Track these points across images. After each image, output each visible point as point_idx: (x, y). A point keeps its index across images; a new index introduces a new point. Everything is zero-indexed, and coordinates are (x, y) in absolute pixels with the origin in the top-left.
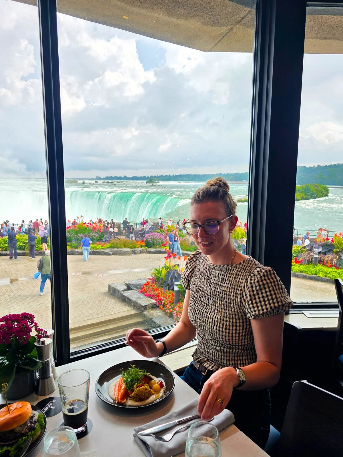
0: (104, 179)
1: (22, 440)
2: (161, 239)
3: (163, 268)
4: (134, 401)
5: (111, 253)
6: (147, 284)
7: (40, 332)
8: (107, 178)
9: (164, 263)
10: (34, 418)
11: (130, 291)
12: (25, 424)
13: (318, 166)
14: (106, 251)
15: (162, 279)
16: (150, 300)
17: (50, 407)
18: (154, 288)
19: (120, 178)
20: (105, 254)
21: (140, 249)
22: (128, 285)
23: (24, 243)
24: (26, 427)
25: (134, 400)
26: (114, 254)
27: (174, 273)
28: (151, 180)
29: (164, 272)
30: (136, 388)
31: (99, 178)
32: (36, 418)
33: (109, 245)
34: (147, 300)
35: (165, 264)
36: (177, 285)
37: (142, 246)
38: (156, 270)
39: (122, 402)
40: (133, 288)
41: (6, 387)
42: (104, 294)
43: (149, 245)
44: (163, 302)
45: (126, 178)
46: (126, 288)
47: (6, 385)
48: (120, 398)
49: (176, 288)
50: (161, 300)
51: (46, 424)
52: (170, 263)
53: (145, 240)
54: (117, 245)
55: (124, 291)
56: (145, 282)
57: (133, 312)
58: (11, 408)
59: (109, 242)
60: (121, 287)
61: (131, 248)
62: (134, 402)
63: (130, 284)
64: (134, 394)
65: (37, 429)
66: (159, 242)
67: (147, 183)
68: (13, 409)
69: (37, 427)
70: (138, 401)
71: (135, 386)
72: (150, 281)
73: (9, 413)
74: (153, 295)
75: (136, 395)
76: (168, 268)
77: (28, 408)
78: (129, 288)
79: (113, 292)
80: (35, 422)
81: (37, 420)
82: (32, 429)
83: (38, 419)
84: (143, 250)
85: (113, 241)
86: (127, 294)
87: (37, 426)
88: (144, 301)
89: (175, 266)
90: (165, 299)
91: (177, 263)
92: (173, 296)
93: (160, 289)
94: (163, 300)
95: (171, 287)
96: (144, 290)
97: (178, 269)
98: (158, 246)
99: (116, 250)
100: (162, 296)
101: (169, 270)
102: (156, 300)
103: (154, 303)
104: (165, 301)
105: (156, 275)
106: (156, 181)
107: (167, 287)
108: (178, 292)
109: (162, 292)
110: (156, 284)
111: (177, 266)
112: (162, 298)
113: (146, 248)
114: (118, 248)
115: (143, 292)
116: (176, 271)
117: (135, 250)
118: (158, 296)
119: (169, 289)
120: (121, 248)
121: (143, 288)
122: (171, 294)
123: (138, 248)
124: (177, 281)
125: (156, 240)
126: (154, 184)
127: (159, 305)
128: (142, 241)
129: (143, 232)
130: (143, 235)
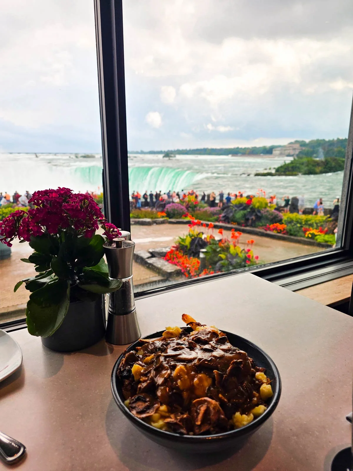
2: (181, 209)
3: (187, 236)
5: (134, 223)
6: (172, 252)
11: (154, 259)
13: (338, 139)
15: (186, 247)
16: (175, 267)
18: (178, 256)
19: (137, 153)
21: (161, 219)
22: (152, 252)
26: (136, 224)
27: (198, 241)
28: (168, 154)
29: (188, 240)
34: (172, 267)
35: (189, 233)
36: (203, 252)
37: (163, 217)
38: (180, 238)
40: (157, 256)
43: (170, 215)
44: (188, 269)
45: (142, 153)
46: (149, 255)
49: (202, 255)
50: (186, 267)
52: (194, 231)
54: (138, 216)
55: (148, 258)
56: (169, 250)
57: (158, 278)
60: (145, 255)
61: (152, 218)
63: (154, 252)
66: (180, 213)
67: (164, 157)
72: (174, 249)
74: (178, 263)
76: (193, 236)
78: (153, 255)
79: (137, 259)
84: (164, 220)
86: (150, 261)
88: (169, 267)
89: (199, 234)
90: (190, 266)
91: (201, 231)
92: (198, 263)
93: (184, 257)
94: (188, 267)
95: (196, 254)
96: (169, 257)
97: (203, 237)
98: (179, 217)
99: (137, 220)
100: (187, 263)
101: (193, 238)
102: (181, 267)
103: (179, 270)
104: (190, 268)
105: (180, 243)
106: (172, 155)
107: (192, 254)
108: (204, 259)
109: (187, 260)
110: (180, 252)
111: (201, 234)
112: (188, 265)
113: (167, 218)
114: (140, 218)
115: (167, 260)
116: (201, 238)
117: (156, 221)
118: (183, 264)
119: (194, 256)
120: (143, 218)
121: (167, 255)
122: (196, 261)
123: (160, 218)
124: (203, 248)
125: (177, 210)
126: (171, 158)
127: (184, 272)
128: (163, 211)
129: (163, 203)
130: (164, 206)
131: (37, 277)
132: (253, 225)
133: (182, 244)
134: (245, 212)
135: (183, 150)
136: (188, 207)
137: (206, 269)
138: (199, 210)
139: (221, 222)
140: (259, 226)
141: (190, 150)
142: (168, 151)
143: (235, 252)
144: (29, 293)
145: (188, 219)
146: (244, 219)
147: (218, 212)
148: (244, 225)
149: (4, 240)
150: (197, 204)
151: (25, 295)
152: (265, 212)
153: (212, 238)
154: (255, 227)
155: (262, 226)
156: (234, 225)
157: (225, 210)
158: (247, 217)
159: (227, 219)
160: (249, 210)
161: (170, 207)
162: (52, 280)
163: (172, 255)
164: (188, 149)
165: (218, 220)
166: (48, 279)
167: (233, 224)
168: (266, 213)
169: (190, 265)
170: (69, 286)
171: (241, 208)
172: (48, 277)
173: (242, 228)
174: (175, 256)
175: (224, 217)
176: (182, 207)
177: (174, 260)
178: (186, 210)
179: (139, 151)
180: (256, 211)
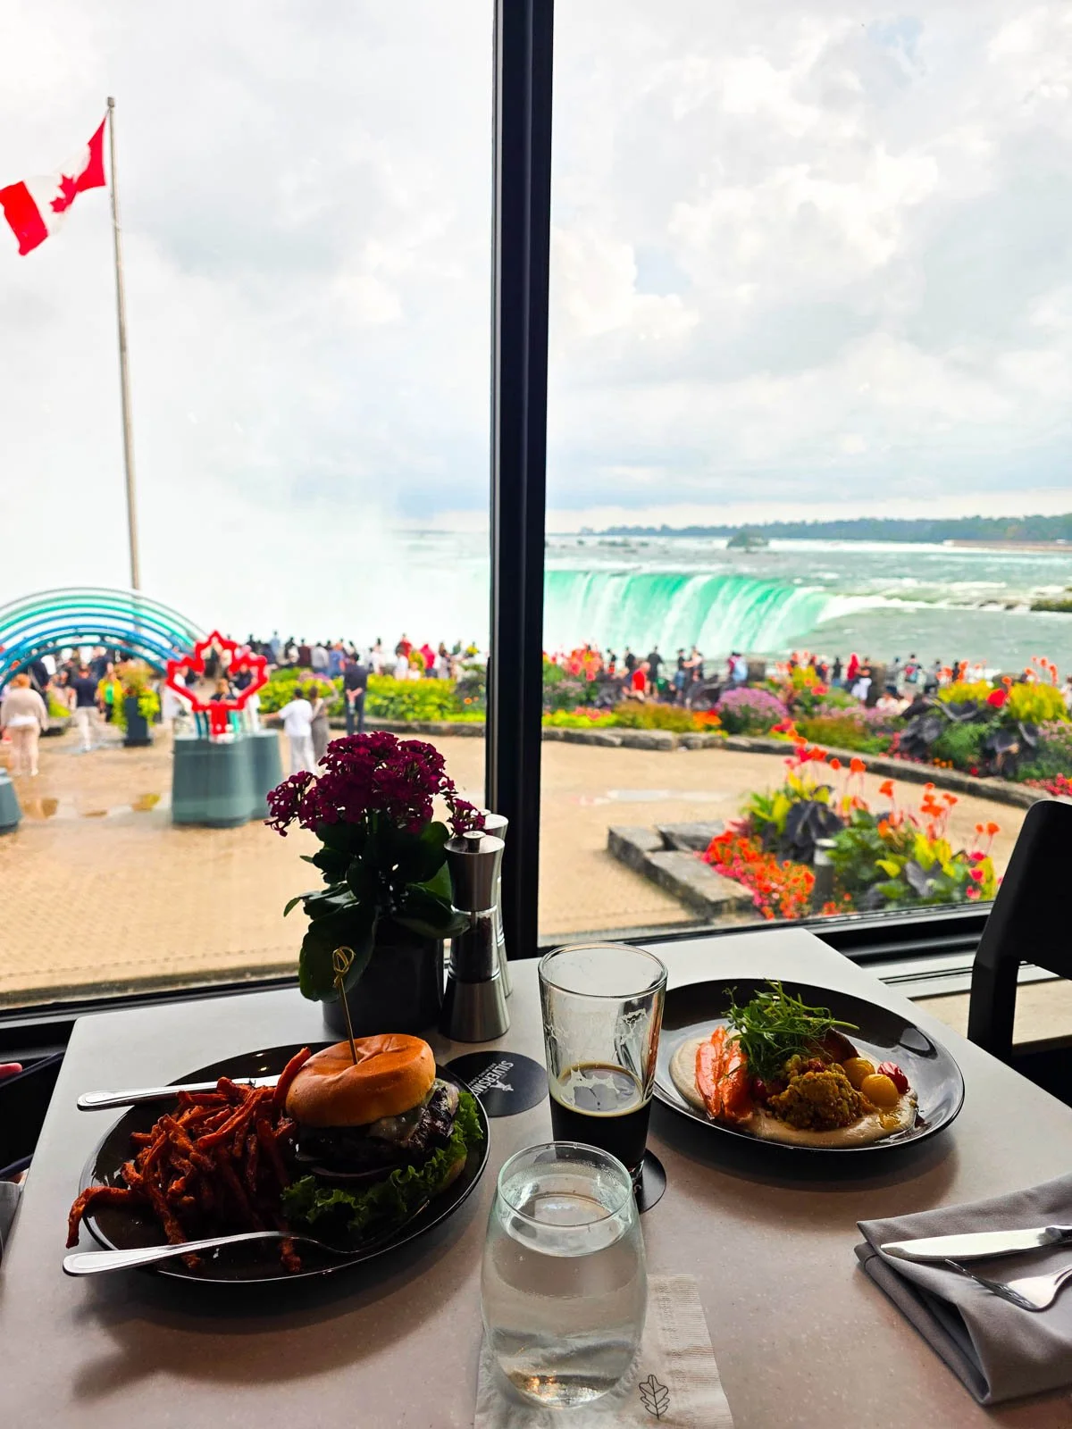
0: (603, 534)
1: (401, 1176)
2: (770, 709)
3: (778, 793)
4: (789, 1125)
5: (618, 741)
6: (726, 839)
7: (461, 811)
8: (612, 532)
9: (783, 780)
10: (444, 1101)
11: (670, 854)
12: (413, 1114)
14: (605, 734)
15: (774, 826)
16: (734, 887)
17: (492, 1084)
18: (746, 853)
19: (651, 532)
20: (600, 742)
21: (704, 736)
22: (668, 836)
23: (385, 698)
24: (417, 1126)
25: (789, 1122)
26: (627, 743)
27: (814, 812)
28: (743, 538)
29: (780, 809)
30: (796, 1071)
31: (590, 533)
32: (449, 1102)
33: (611, 718)
34: (724, 886)
35: (786, 783)
36: (825, 849)
37: (709, 728)
38: (757, 798)
39: (736, 1119)
40: (681, 847)
41: (347, 963)
42: (595, 853)
43: (732, 724)
44: (776, 896)
45: (666, 531)
46: (659, 843)
47: (348, 955)
48: (728, 1105)
49: (821, 859)
50: (768, 890)
51: (486, 1135)
52: (801, 778)
53: (719, 707)
54: (633, 720)
55: (654, 851)
56: (720, 833)
57: (681, 915)
58: (361, 1050)
59: (611, 708)
60: (646, 842)
61: (676, 730)
62: (789, 1129)
63: (672, 834)
64: (791, 1094)
65: (455, 1144)
66: (766, 719)
67: (730, 545)
68: (368, 1054)
69: (456, 1138)
70: (807, 1128)
71: (789, 1064)
72: (734, 829)
73: (355, 1063)
74: (744, 874)
75: (800, 1100)
76: (796, 794)
77: (422, 1058)
78: (668, 843)
79: (622, 851)
80: (450, 1118)
81: (454, 1111)
82: (437, 1140)
83: (458, 1109)
84: (711, 738)
85: (623, 708)
86: (663, 860)
87: (455, 1132)
88: (715, 886)
89: (817, 790)
90: (781, 888)
91: (826, 782)
92: (808, 878)
93: (766, 857)
94: (775, 891)
95: (803, 852)
96: (717, 854)
97: (830, 800)
98: (760, 731)
99: (631, 732)
100: (771, 879)
101: (797, 800)
102: (752, 888)
103: (746, 896)
104: (780, 893)
105: (753, 815)
106: (759, 540)
107: (792, 852)
108: (826, 871)
109: (772, 867)
110: (753, 840)
111: (825, 791)
112: (774, 885)
113: (724, 734)
114: (637, 727)
115: (712, 861)
116: (823, 805)
117: (689, 739)
118: (760, 878)
119: (796, 858)
120: (647, 728)
121: (713, 848)
122: (801, 876)
123: (697, 731)
124: (826, 836)
125: (756, 712)
126: (753, 549)
127: (762, 905)
128: (712, 712)
129: (715, 686)
130: (714, 695)
131: (324, 892)
132: (1009, 771)
133: (759, 818)
134: (983, 728)
135: (791, 525)
136: (791, 704)
137: (834, 903)
138: (829, 714)
139: (898, 755)
140: (1031, 776)
141: (815, 526)
142: (746, 526)
143: (932, 857)
144: (308, 920)
145: (787, 740)
146: (978, 750)
147: (890, 722)
148: (979, 769)
149: (274, 824)
150: (822, 694)
151: (301, 922)
152: (1052, 733)
153: (861, 807)
154: (1015, 779)
155: (1043, 776)
156: (942, 767)
157: (916, 718)
158: (989, 746)
159: (916, 748)
160: (996, 724)
161: (734, 699)
162: (350, 900)
163: (726, 849)
164: (809, 521)
165: (890, 751)
166: (344, 898)
167: (940, 764)
168: (1056, 737)
169: (783, 884)
170: (377, 916)
171: (969, 715)
172: (343, 895)
173: (970, 779)
174: (736, 853)
175: (906, 740)
176: (772, 702)
177: (734, 865)
178: (785, 712)
179: (658, 526)
180: (1021, 727)
